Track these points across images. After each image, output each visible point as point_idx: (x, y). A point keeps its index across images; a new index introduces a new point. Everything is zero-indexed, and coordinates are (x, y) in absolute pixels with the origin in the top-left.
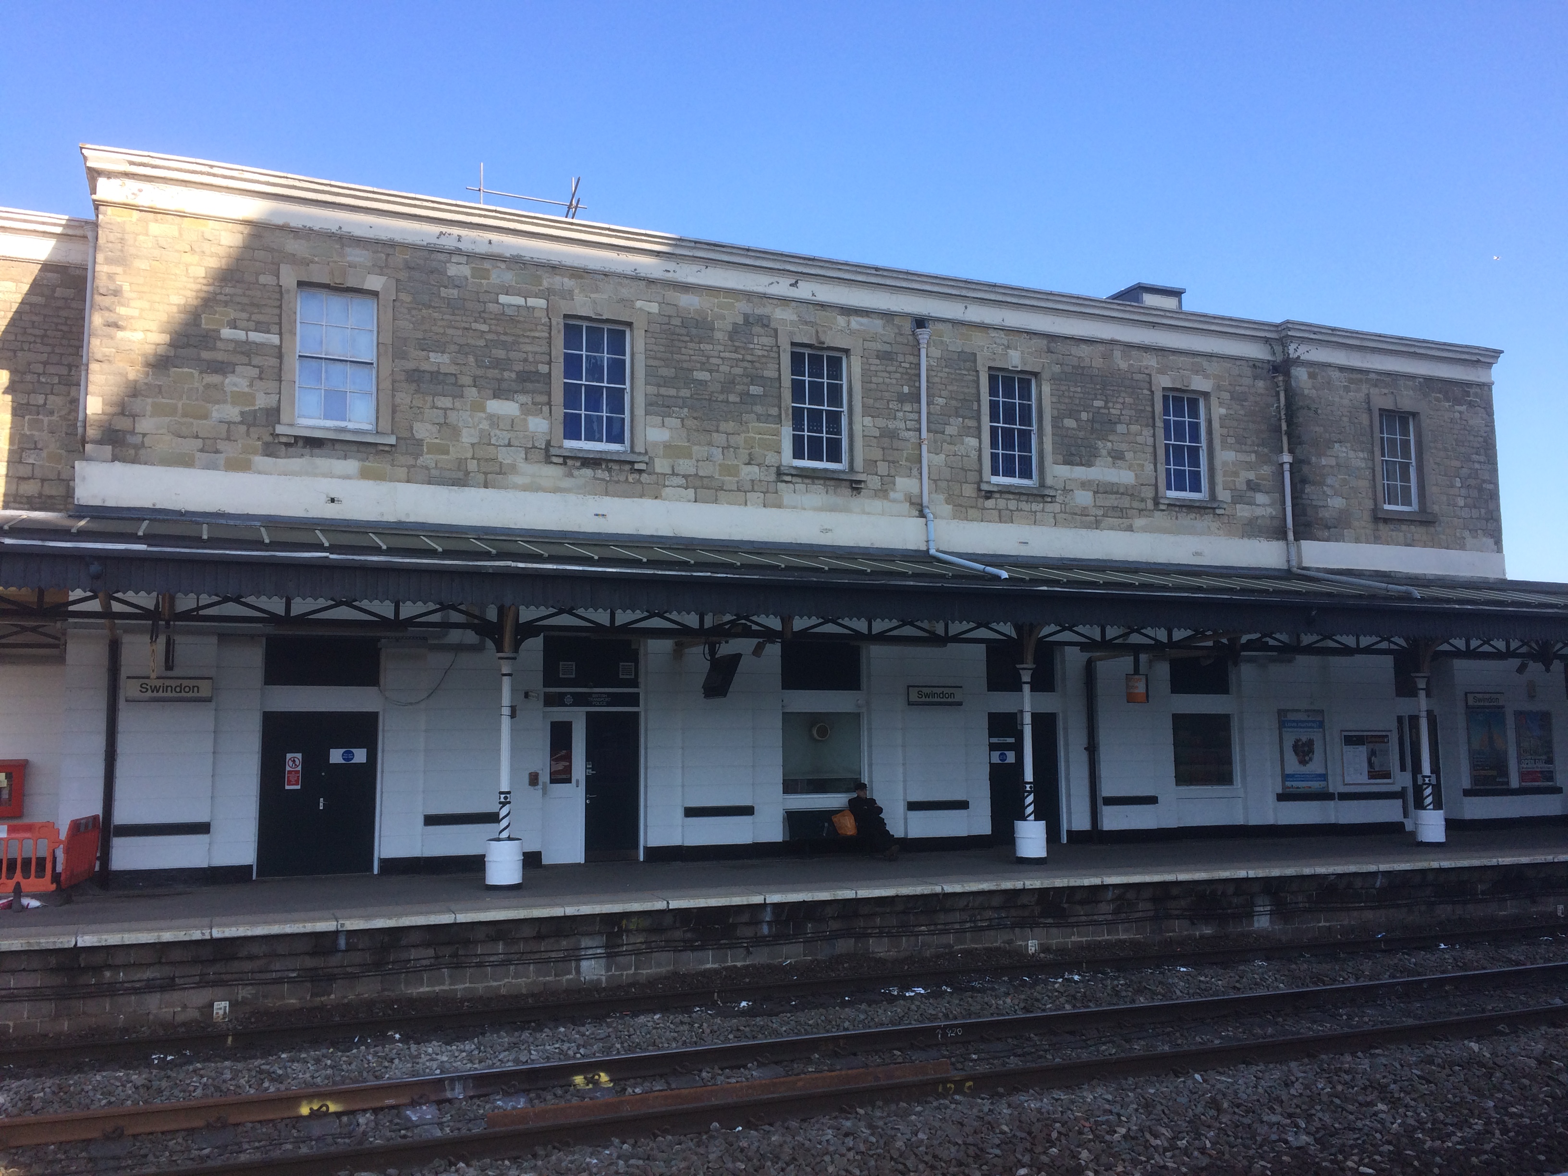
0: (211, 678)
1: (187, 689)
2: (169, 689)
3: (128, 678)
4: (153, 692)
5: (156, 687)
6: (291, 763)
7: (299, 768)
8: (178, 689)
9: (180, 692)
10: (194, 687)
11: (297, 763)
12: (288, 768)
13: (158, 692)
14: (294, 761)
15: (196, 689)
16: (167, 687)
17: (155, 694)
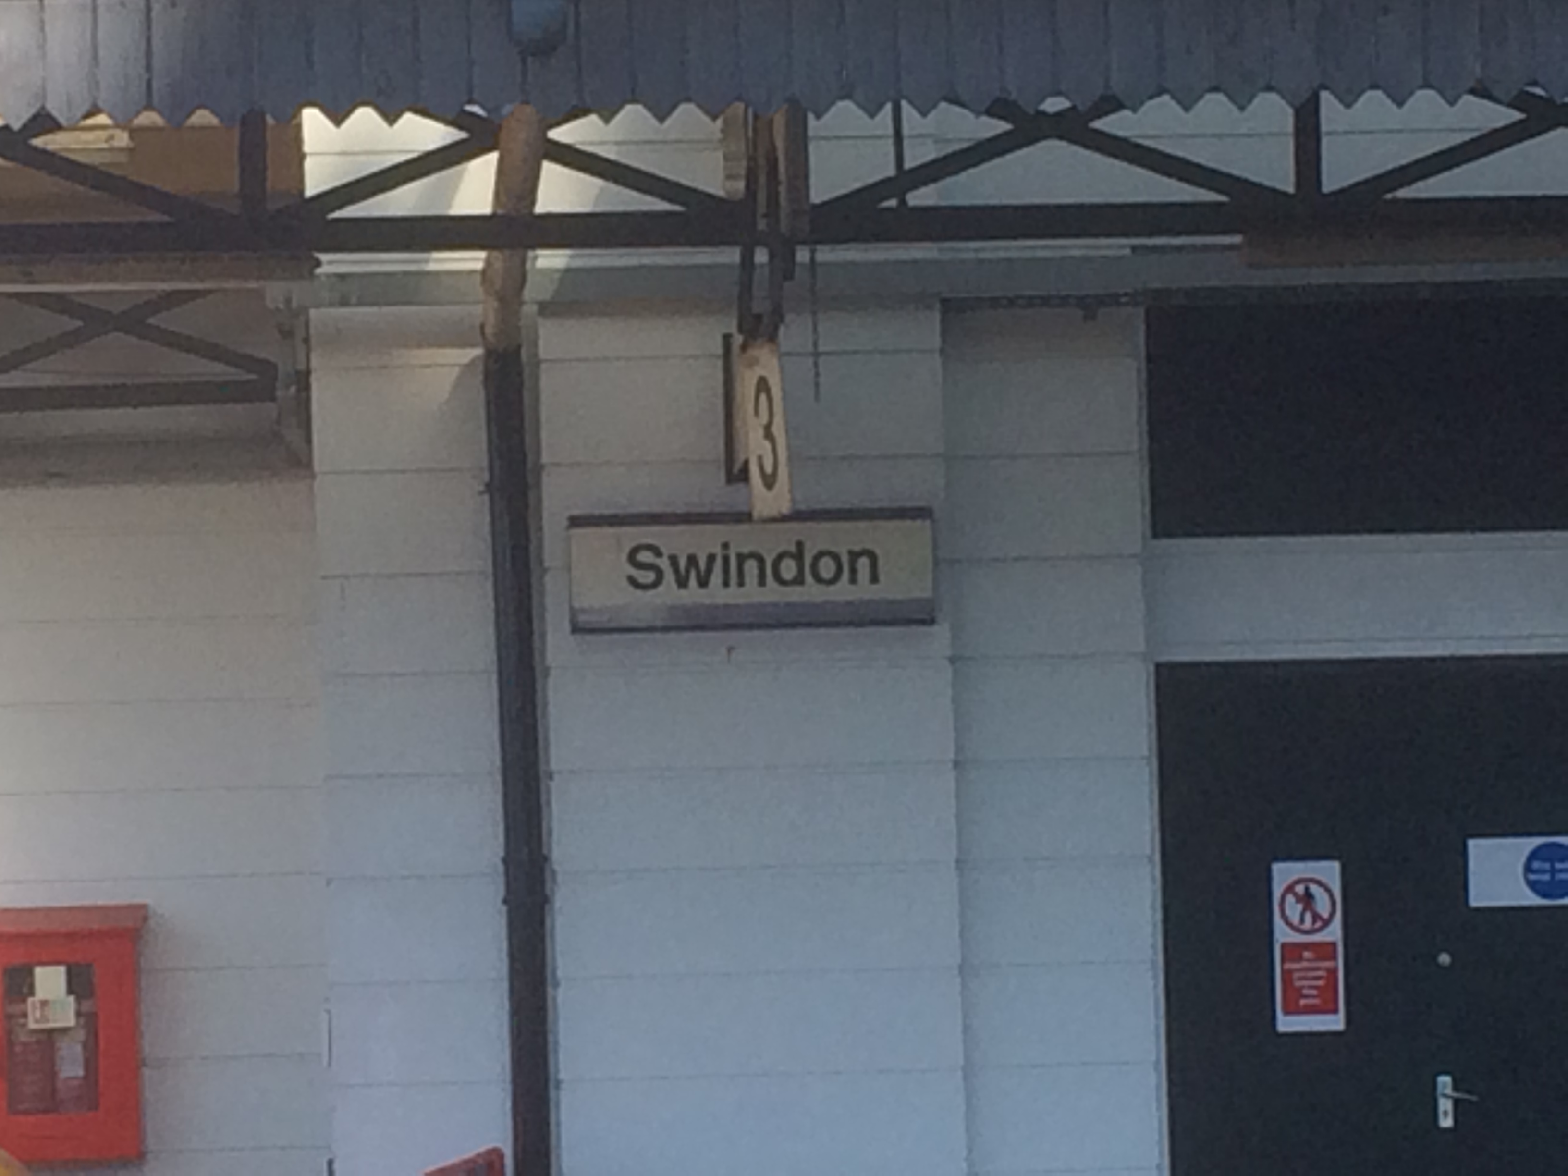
0: (922, 513)
1: (827, 568)
2: (751, 567)
3: (575, 522)
4: (682, 583)
5: (692, 560)
6: (1294, 909)
7: (1334, 933)
8: (789, 569)
9: (799, 580)
10: (854, 556)
11: (1323, 906)
12: (1283, 934)
13: (703, 583)
14: (1308, 899)
15: (863, 563)
16: (742, 559)
17: (693, 595)
